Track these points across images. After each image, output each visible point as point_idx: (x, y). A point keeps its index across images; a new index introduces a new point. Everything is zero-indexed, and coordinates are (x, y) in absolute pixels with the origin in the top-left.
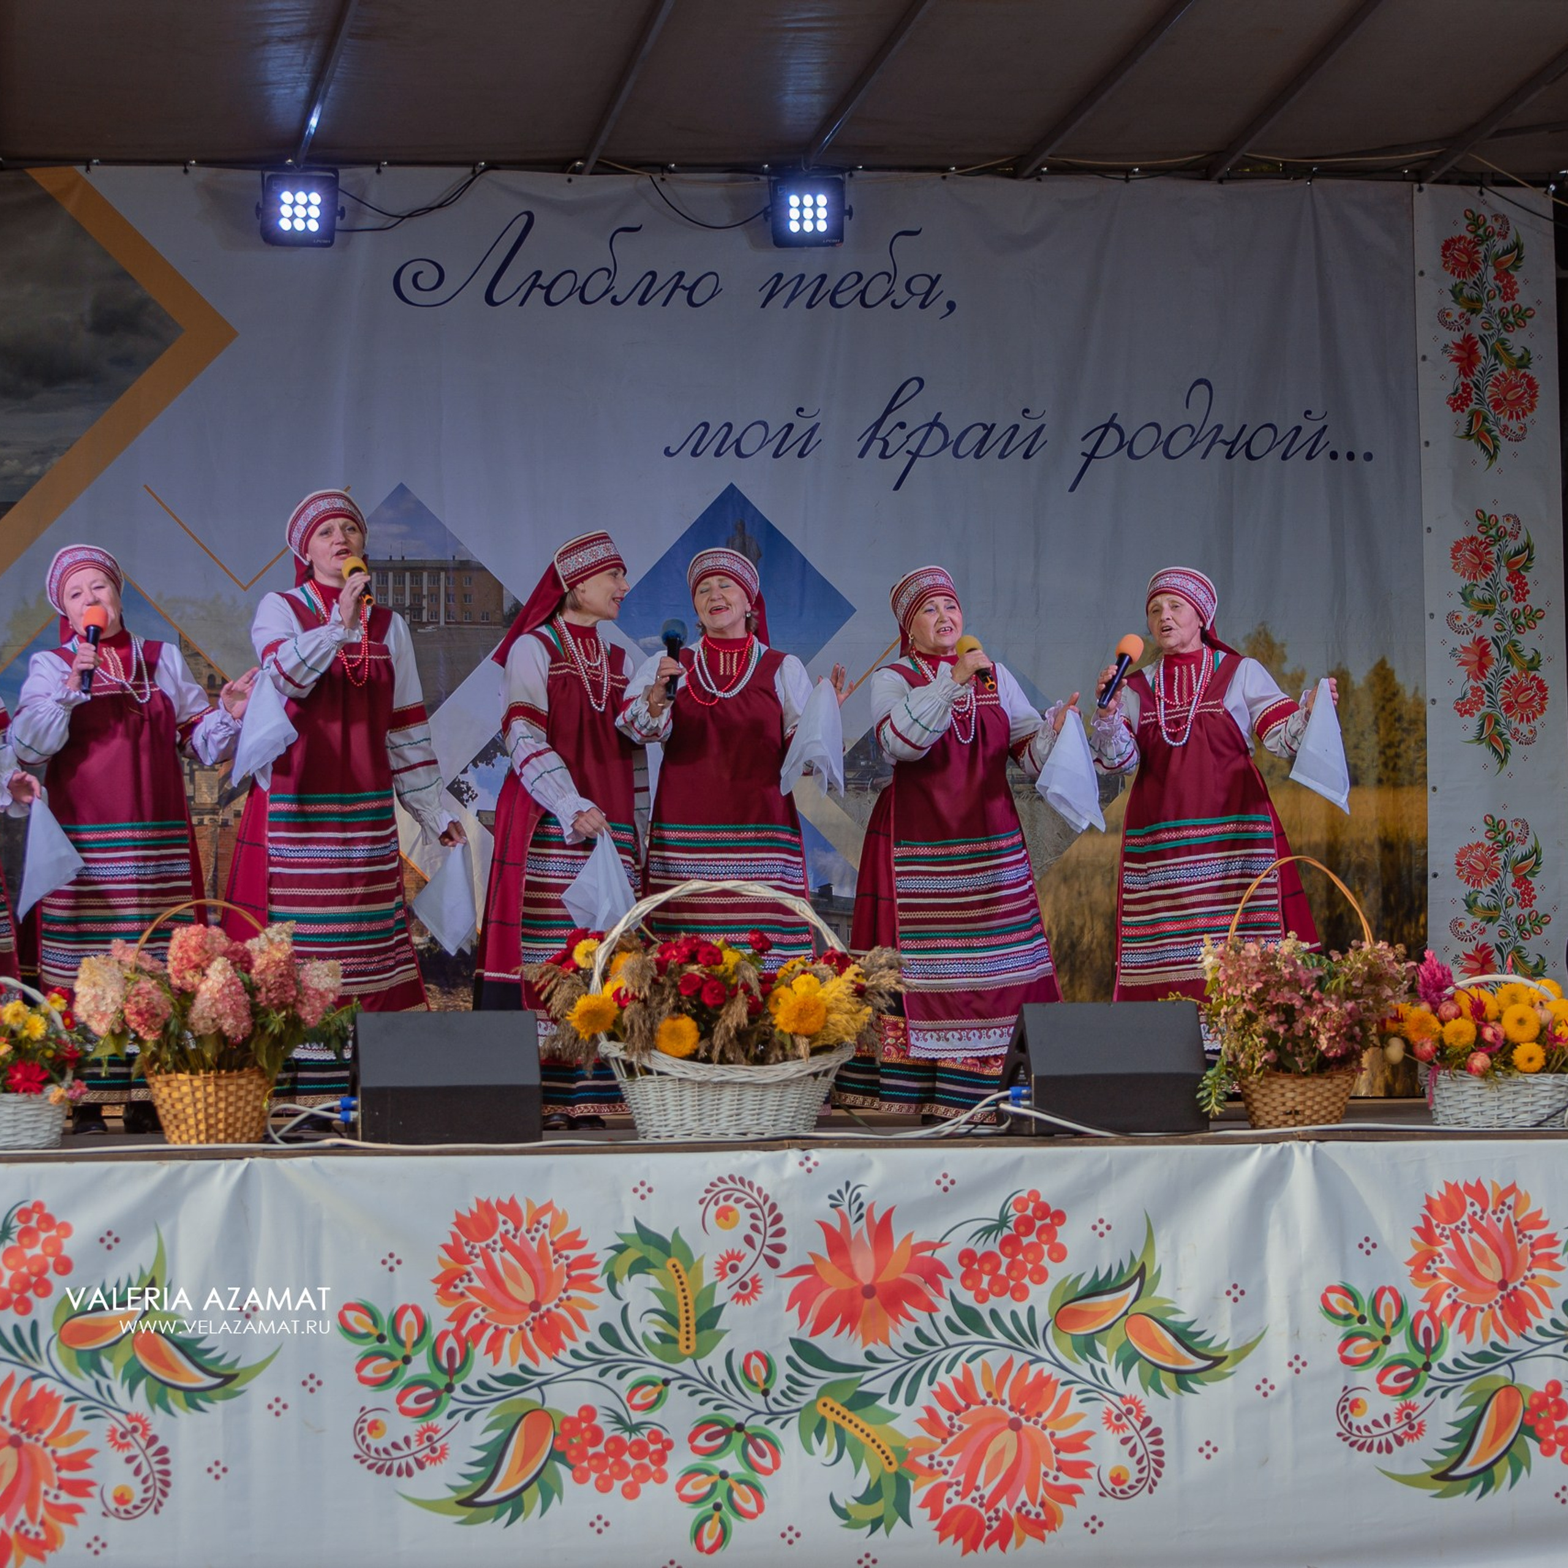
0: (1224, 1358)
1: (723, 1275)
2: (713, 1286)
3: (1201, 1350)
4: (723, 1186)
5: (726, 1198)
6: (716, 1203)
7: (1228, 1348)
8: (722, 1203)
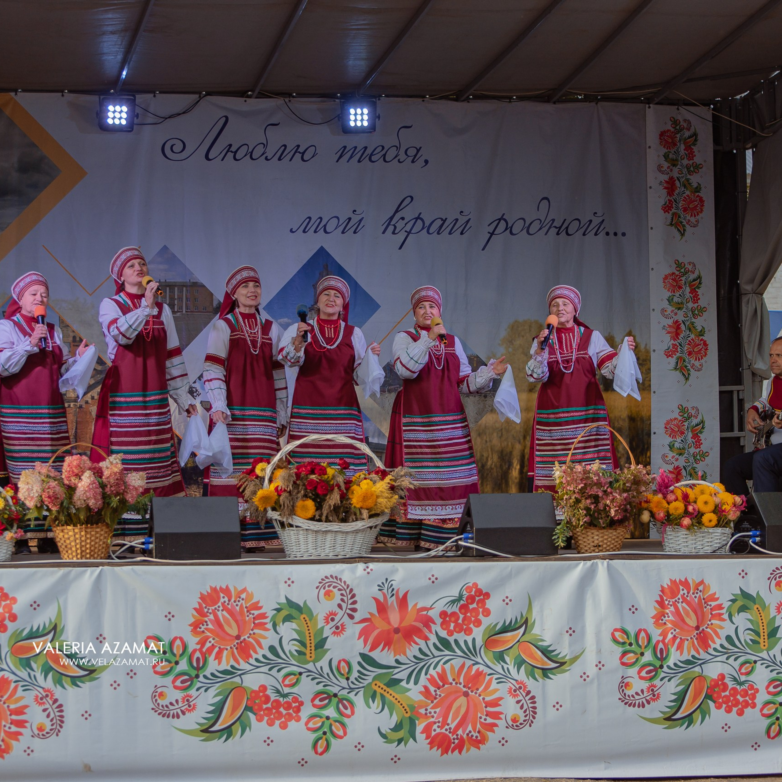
0: (566, 662)
1: (328, 623)
2: (323, 628)
3: (554, 659)
4: (327, 580)
5: (329, 586)
6: (324, 588)
7: (567, 658)
8: (327, 588)
